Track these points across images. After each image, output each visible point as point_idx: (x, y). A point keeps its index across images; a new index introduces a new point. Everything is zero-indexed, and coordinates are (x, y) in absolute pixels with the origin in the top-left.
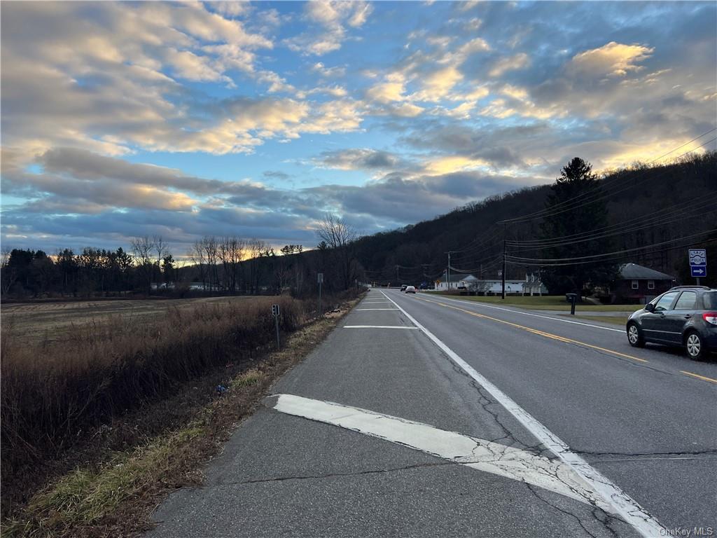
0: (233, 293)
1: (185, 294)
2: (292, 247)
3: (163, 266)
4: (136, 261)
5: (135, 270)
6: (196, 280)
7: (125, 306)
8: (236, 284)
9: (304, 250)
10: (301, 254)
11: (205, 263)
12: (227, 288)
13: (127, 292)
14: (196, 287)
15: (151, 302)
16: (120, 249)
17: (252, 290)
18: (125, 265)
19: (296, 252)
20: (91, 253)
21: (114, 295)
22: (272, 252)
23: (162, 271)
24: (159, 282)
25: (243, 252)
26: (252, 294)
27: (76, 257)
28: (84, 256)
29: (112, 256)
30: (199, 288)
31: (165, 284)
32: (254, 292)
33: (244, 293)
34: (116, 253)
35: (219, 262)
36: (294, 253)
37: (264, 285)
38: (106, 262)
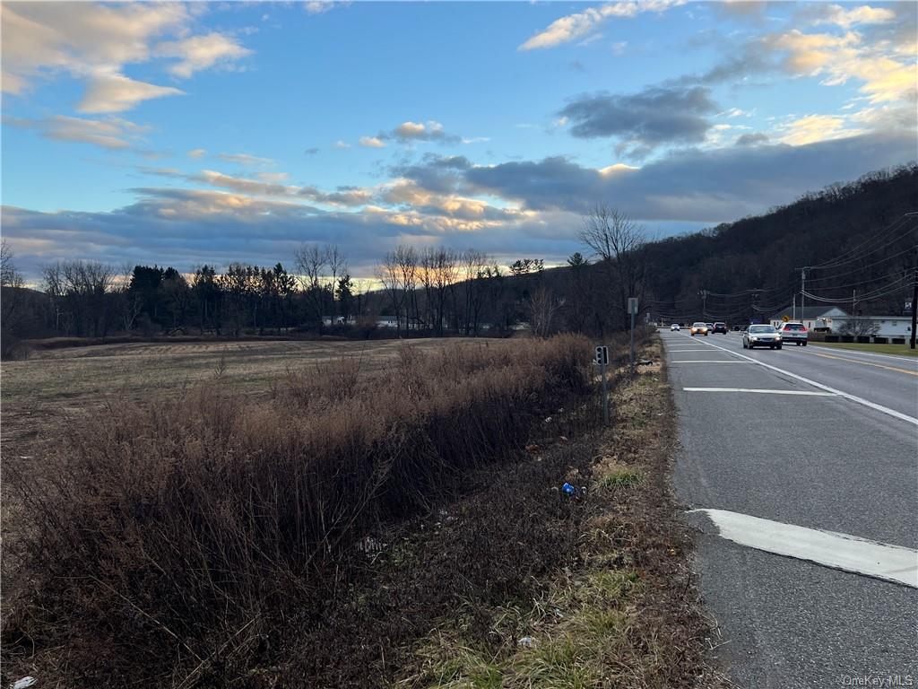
0: (439, 332)
1: (371, 334)
2: (527, 262)
3: (337, 291)
4: (302, 283)
5: (298, 297)
6: (385, 314)
7: (291, 349)
8: (444, 320)
9: (546, 267)
10: (542, 273)
11: (400, 286)
12: (431, 326)
13: (290, 329)
14: (386, 323)
15: (325, 344)
16: (279, 266)
17: (468, 329)
18: (285, 290)
19: (533, 269)
20: (238, 272)
21: (272, 333)
22: (496, 271)
23: (336, 298)
24: (333, 316)
25: (455, 270)
26: (467, 335)
27: (219, 277)
28: (230, 275)
29: (267, 277)
30: (390, 325)
31: (341, 318)
32: (471, 333)
33: (456, 334)
34: (272, 271)
35: (419, 285)
36: (531, 271)
37: (485, 322)
38: (259, 286)
